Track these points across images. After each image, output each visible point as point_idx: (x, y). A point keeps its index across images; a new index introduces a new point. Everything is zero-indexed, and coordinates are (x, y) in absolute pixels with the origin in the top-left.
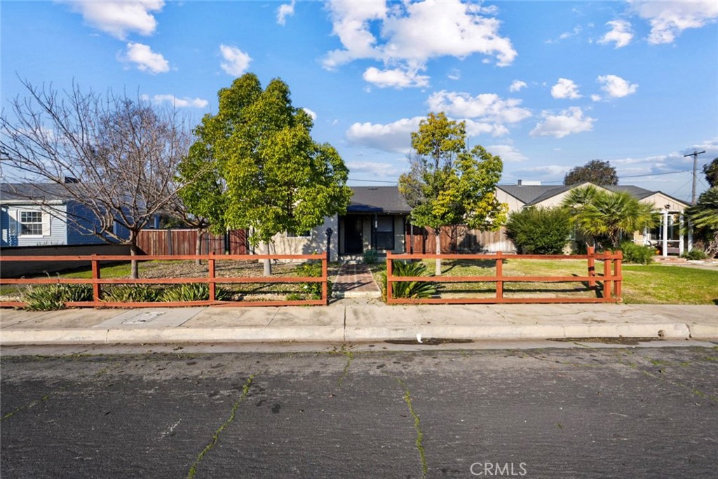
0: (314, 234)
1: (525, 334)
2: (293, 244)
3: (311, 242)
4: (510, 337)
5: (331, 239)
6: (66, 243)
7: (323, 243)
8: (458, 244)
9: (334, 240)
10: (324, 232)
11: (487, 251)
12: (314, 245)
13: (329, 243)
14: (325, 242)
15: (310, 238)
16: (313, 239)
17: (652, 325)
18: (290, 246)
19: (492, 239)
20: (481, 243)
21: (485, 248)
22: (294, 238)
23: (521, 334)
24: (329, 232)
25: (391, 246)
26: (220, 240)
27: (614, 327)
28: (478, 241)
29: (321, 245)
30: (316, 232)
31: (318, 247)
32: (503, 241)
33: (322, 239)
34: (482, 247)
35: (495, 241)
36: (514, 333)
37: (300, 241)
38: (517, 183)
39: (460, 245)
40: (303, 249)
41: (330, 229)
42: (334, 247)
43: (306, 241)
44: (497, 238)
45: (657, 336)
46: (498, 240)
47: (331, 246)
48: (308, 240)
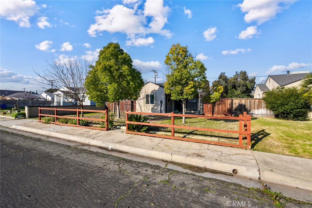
0: (155, 103)
1: (152, 155)
2: (148, 107)
3: (154, 106)
4: (145, 155)
5: (162, 105)
6: (90, 105)
7: (159, 107)
8: (234, 109)
9: (163, 106)
10: (159, 102)
11: (253, 113)
12: (155, 108)
13: (161, 107)
14: (160, 106)
15: (154, 104)
16: (155, 105)
17: (229, 165)
18: (147, 108)
19: (256, 107)
20: (248, 109)
21: (251, 112)
22: (148, 104)
23: (150, 154)
24: (161, 102)
25: (196, 109)
26: (130, 105)
27: (202, 160)
28: (246, 108)
29: (158, 108)
30: (156, 102)
31: (157, 109)
32: (264, 108)
33: (159, 105)
34: (249, 111)
35: (258, 108)
36: (147, 153)
37: (150, 106)
38: (286, 73)
39: (235, 110)
40: (151, 109)
41: (162, 101)
42: (163, 109)
43: (152, 106)
44: (260, 106)
45: (232, 172)
46: (261, 107)
47: (162, 108)
48: (153, 106)
